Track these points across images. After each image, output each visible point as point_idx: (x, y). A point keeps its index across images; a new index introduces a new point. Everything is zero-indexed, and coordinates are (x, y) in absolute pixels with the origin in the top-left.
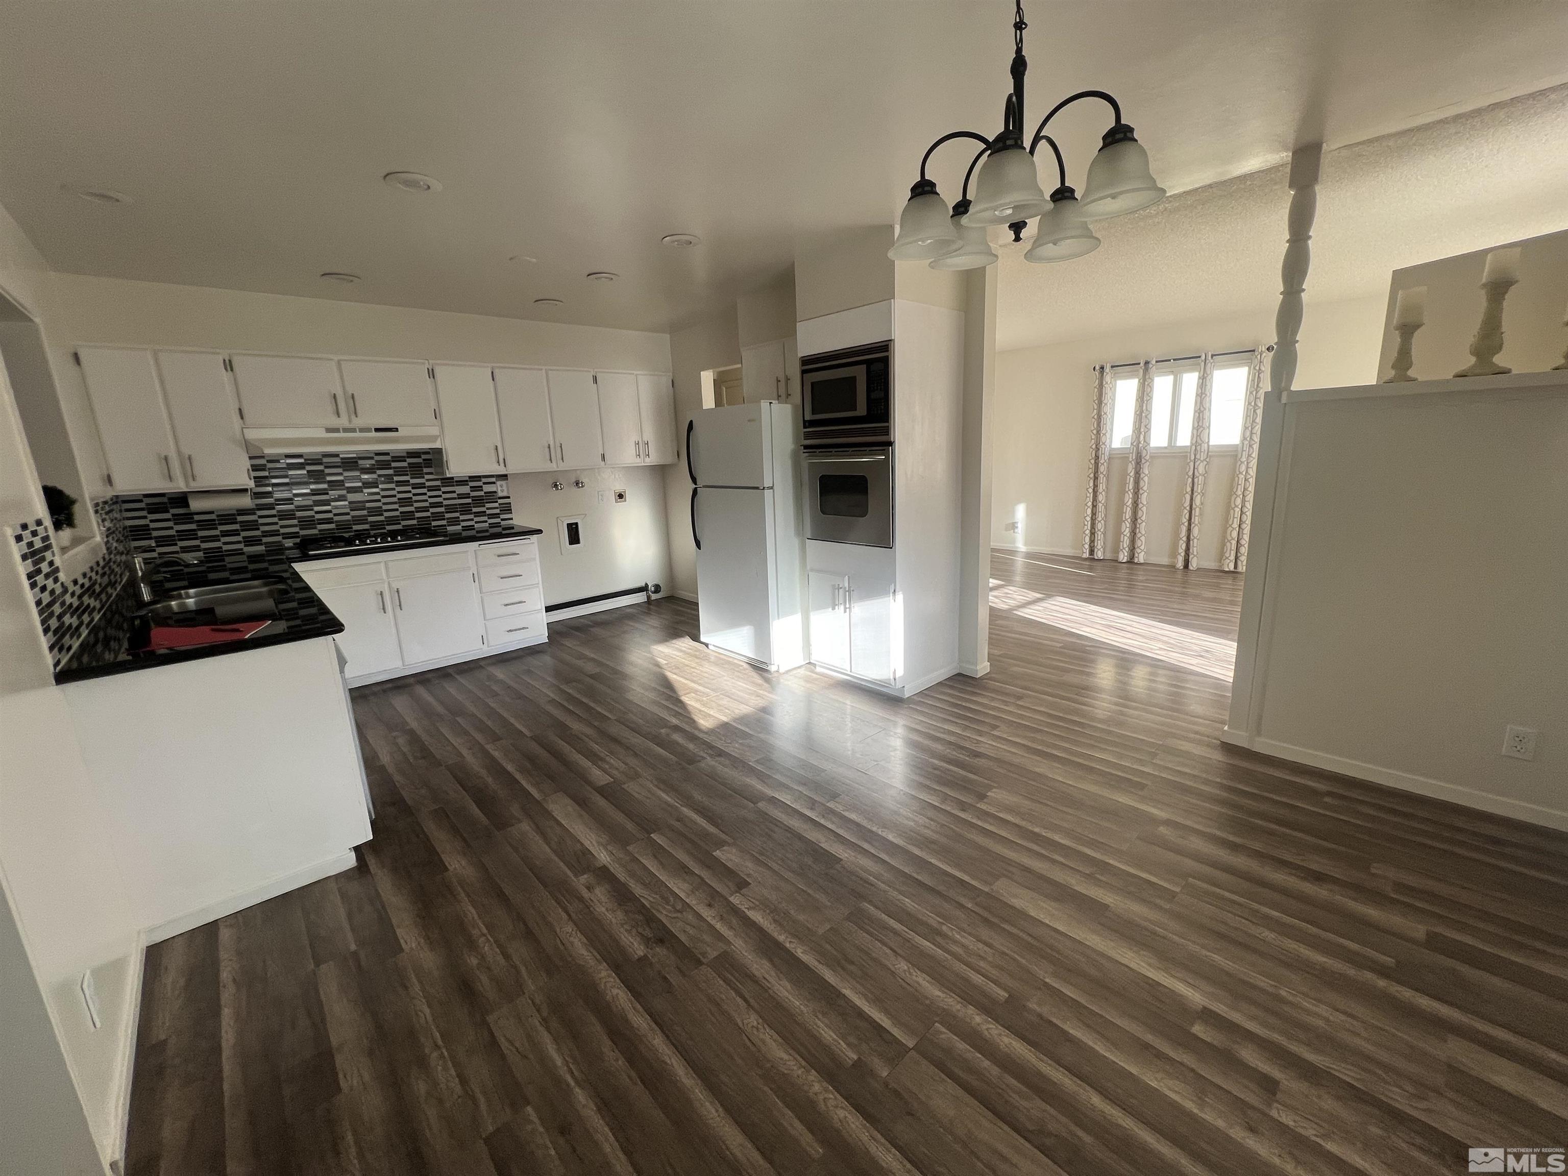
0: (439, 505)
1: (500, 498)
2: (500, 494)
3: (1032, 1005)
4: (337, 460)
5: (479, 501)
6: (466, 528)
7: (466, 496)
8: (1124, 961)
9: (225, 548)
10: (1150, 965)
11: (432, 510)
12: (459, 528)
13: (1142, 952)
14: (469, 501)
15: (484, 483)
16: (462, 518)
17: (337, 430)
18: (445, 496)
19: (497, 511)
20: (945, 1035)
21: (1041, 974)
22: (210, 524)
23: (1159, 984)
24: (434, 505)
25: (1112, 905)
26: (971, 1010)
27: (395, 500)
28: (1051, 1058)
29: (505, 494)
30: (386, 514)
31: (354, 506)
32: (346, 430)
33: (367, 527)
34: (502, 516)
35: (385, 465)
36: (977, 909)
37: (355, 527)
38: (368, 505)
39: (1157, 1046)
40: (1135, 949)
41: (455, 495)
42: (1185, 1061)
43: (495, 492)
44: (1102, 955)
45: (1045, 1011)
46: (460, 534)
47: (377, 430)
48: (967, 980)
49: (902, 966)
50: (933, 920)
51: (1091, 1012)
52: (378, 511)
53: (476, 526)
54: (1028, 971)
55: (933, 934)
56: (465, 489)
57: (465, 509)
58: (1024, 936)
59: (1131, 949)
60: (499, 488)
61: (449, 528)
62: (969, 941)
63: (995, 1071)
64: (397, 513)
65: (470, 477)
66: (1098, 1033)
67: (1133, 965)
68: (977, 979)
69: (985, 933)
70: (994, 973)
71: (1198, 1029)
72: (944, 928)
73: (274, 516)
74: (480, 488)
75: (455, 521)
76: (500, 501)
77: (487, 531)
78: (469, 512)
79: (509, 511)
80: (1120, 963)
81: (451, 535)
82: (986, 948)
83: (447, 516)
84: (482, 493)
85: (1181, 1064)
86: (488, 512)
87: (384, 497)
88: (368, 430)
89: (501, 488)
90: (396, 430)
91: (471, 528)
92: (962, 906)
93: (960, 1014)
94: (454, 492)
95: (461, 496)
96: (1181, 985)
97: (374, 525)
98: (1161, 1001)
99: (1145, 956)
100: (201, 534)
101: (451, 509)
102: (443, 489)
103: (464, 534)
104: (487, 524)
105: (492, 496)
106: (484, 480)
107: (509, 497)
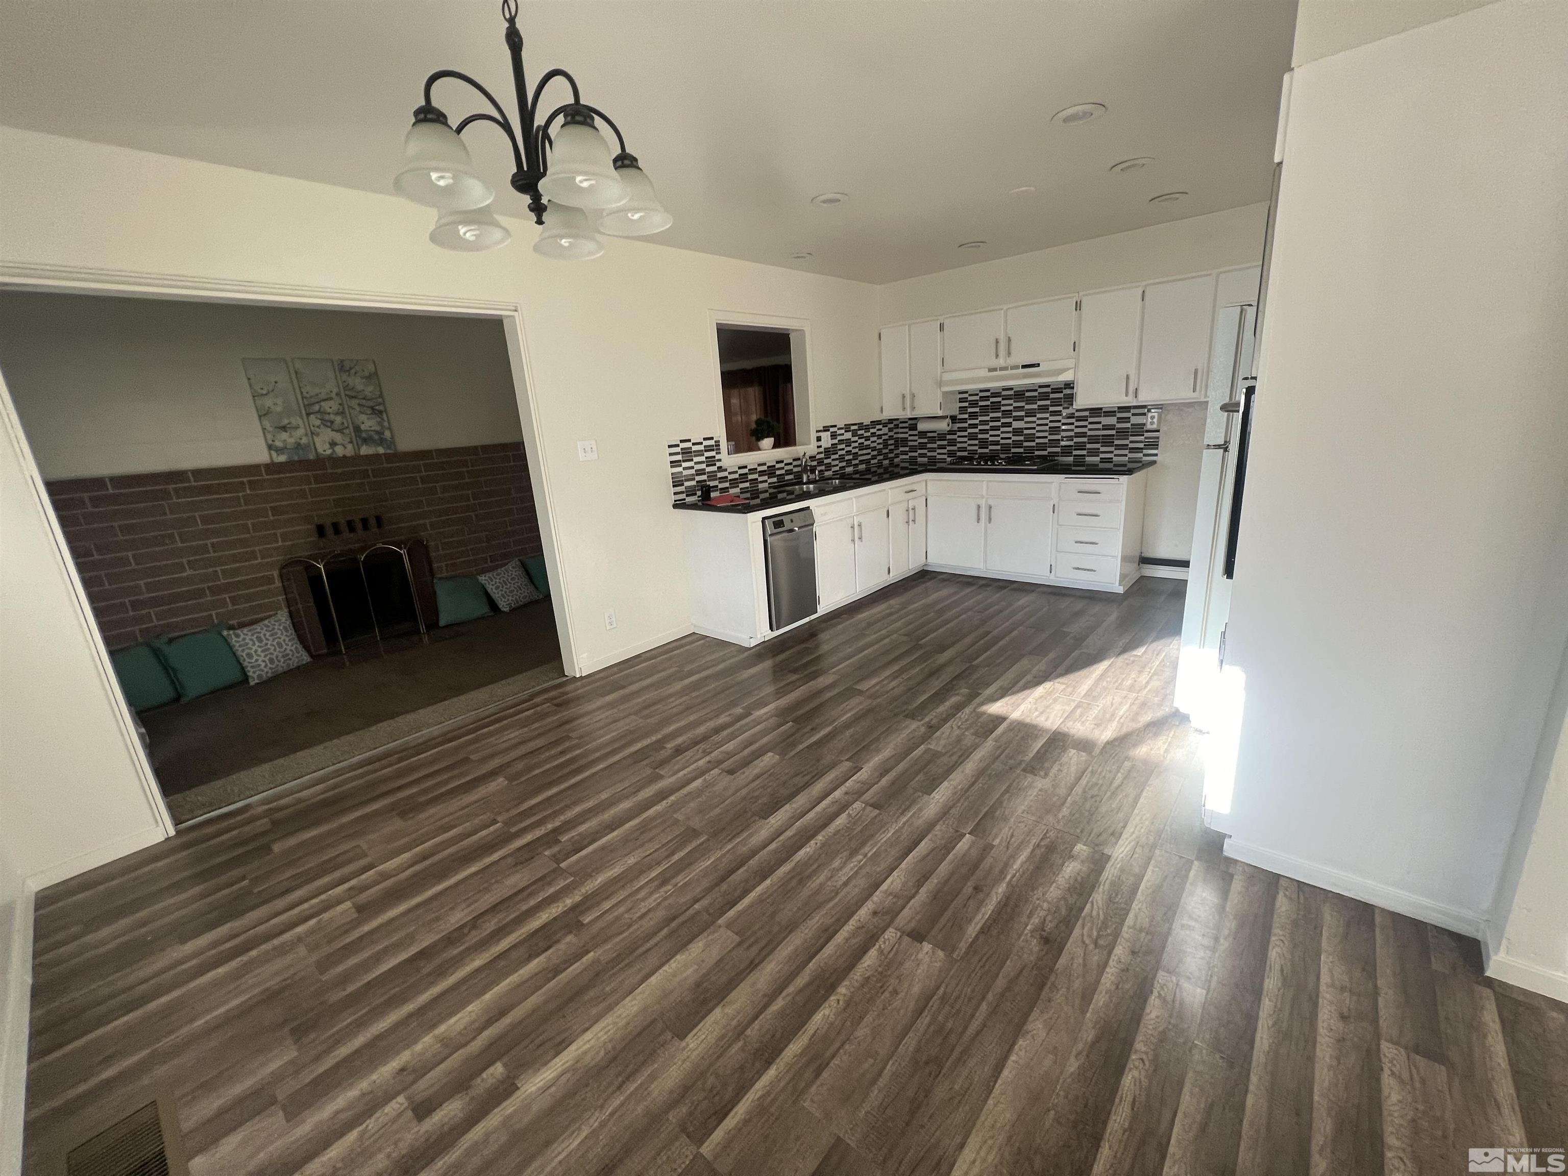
0: (1083, 435)
1: (1147, 431)
2: (1149, 427)
3: (570, 938)
4: (1011, 392)
5: (1123, 433)
6: (1103, 460)
7: (1111, 427)
8: (597, 1028)
9: (939, 457)
10: (585, 1053)
11: (1075, 440)
12: (1097, 459)
13: (602, 1053)
14: (1113, 432)
15: (1133, 415)
16: (1102, 449)
17: (995, 370)
18: (1090, 426)
19: (1141, 445)
20: (561, 883)
21: (599, 951)
22: (932, 440)
23: (557, 1054)
24: (1078, 435)
25: (683, 1044)
26: (578, 898)
27: (1047, 428)
28: (518, 943)
29: (1155, 427)
30: (1038, 441)
31: (1017, 432)
32: (1002, 369)
33: (1021, 450)
34: (1145, 452)
35: (1045, 396)
36: (691, 911)
37: (1013, 450)
38: (1026, 432)
39: (497, 1024)
40: (610, 1046)
41: (1100, 426)
42: (476, 1042)
43: (1144, 424)
44: (610, 1008)
45: (562, 946)
46: (1097, 465)
47: (1024, 367)
48: (607, 898)
49: (631, 860)
50: (680, 880)
51: (549, 980)
52: (1031, 438)
53: (1115, 459)
54: (605, 941)
55: (664, 880)
56: (1112, 420)
57: (1107, 441)
58: (648, 945)
59: (610, 1041)
60: (1149, 420)
61: (1087, 459)
62: (651, 902)
63: (524, 907)
64: (1046, 441)
65: (1119, 408)
66: (527, 981)
67: (588, 1035)
68: (607, 905)
69: (660, 914)
70: (610, 917)
71: (498, 1069)
72: (669, 887)
73: (965, 436)
74: (1127, 420)
75: (1095, 453)
76: (1146, 435)
77: (1125, 465)
78: (1111, 444)
79: (1155, 446)
80: (595, 1023)
81: (1088, 465)
82: (639, 914)
83: (1088, 446)
84: (1128, 425)
85: (474, 1038)
86: (1131, 445)
87: (1038, 425)
88: (1016, 367)
89: (1151, 420)
90: (1038, 365)
91: (1109, 460)
92: (696, 901)
93: (576, 892)
94: (1100, 423)
95: (1106, 428)
96: (552, 1075)
97: (1030, 450)
98: (540, 1046)
99: (597, 1053)
100: (929, 446)
101: (1094, 439)
102: (1090, 420)
103: (1102, 466)
104: (1127, 458)
105: (1139, 429)
106: (1133, 411)
107: (1158, 431)
